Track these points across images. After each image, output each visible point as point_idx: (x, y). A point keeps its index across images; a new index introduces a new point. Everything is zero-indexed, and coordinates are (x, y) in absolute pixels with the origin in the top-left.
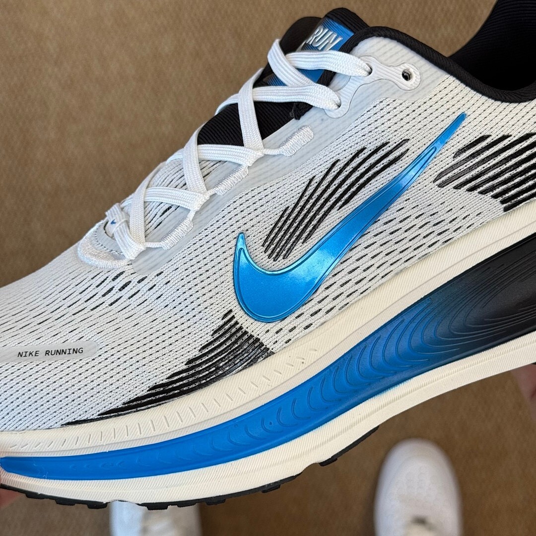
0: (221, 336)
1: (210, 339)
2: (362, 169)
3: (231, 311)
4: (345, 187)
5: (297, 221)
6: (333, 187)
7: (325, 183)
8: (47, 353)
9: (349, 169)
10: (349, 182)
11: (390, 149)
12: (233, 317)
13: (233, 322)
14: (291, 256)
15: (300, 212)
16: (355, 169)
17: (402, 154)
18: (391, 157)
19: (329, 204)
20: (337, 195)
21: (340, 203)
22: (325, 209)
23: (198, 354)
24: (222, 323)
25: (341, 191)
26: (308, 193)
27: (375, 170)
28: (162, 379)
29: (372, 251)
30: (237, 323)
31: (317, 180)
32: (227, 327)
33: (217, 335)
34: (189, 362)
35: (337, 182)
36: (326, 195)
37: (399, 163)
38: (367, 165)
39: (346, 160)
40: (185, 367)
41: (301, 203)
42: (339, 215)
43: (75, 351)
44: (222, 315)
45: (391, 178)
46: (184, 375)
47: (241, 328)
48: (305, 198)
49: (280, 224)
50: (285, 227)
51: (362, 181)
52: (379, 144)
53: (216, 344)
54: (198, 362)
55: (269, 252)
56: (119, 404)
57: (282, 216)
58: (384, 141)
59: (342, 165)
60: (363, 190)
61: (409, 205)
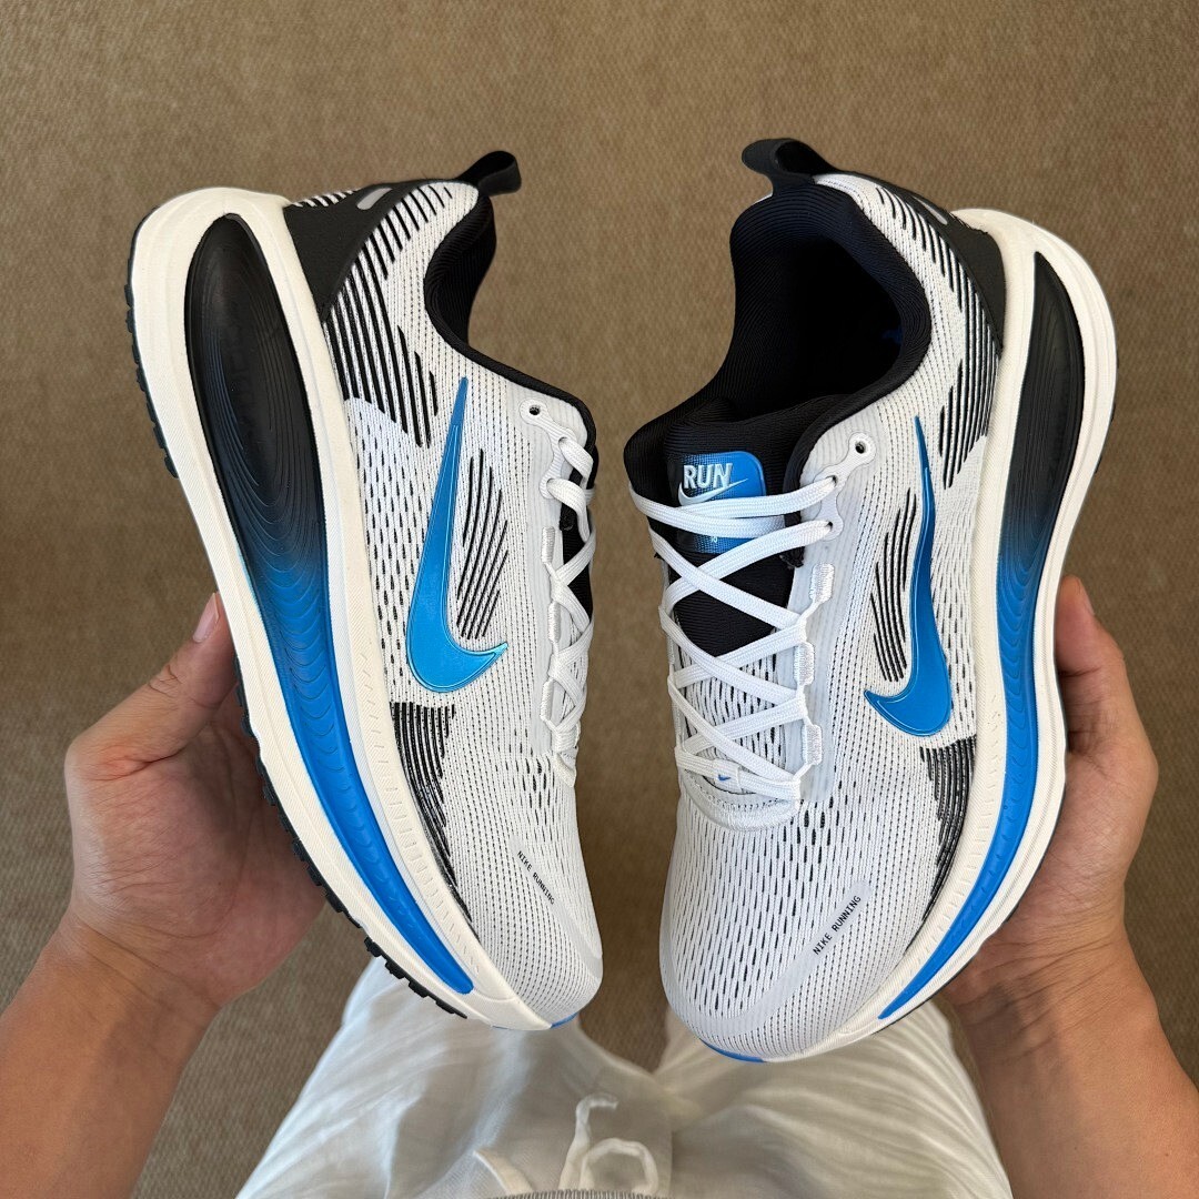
0: (936, 772)
2: (897, 547)
3: (921, 749)
4: (895, 572)
5: (887, 634)
8: (835, 928)
10: (895, 565)
11: (904, 512)
12: (928, 750)
13: (931, 753)
15: (884, 627)
18: (909, 515)
24: (926, 764)
30: (934, 751)
32: (932, 761)
33: (934, 775)
34: (939, 816)
38: (898, 541)
43: (854, 904)
46: (946, 826)
47: (940, 750)
55: (893, 677)
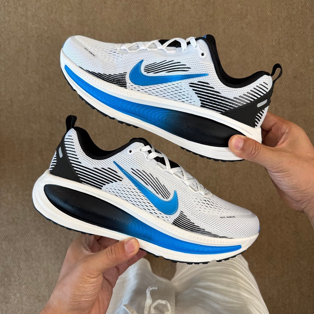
0: (120, 76)
1: (118, 74)
2: (177, 67)
4: (170, 68)
5: (156, 67)
6: (168, 66)
7: (167, 64)
9: (174, 65)
10: (172, 68)
11: (185, 67)
12: (126, 74)
13: (125, 75)
14: (148, 74)
15: (158, 66)
16: (175, 66)
17: (187, 71)
18: (184, 69)
19: (165, 69)
20: (168, 69)
21: (167, 71)
22: (163, 70)
23: (113, 75)
24: (123, 73)
25: (169, 68)
26: (162, 63)
27: (179, 69)
28: (102, 73)
29: (165, 88)
30: (125, 76)
31: (167, 62)
32: (123, 75)
33: (119, 75)
34: (110, 75)
35: (170, 66)
36: (166, 67)
37: (185, 72)
38: (178, 67)
39: (175, 62)
40: (108, 75)
41: (160, 64)
42: (165, 74)
44: (124, 72)
45: (181, 74)
46: (106, 76)
47: (125, 78)
48: (161, 64)
49: (152, 65)
50: (152, 67)
51: (175, 70)
52: (184, 64)
53: (118, 76)
54: (111, 76)
55: (145, 69)
56: (91, 71)
57: (154, 63)
58: (186, 64)
59: (173, 63)
60: (174, 72)
61: (180, 84)
